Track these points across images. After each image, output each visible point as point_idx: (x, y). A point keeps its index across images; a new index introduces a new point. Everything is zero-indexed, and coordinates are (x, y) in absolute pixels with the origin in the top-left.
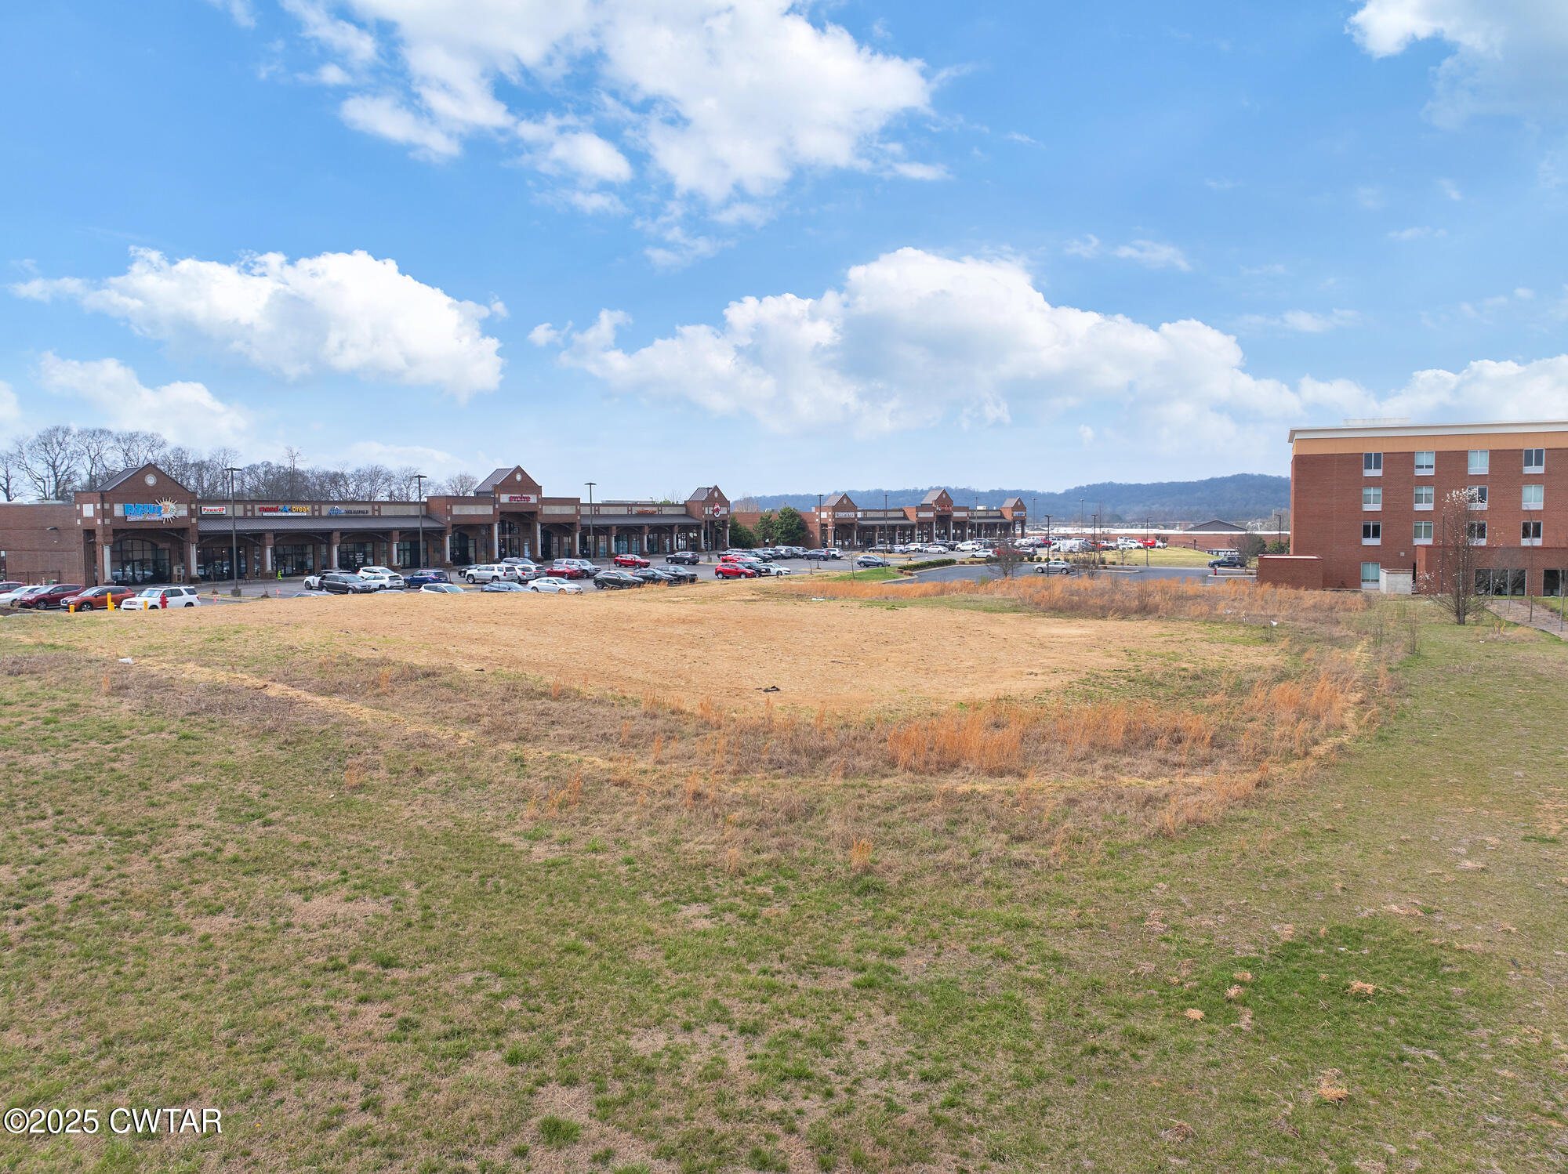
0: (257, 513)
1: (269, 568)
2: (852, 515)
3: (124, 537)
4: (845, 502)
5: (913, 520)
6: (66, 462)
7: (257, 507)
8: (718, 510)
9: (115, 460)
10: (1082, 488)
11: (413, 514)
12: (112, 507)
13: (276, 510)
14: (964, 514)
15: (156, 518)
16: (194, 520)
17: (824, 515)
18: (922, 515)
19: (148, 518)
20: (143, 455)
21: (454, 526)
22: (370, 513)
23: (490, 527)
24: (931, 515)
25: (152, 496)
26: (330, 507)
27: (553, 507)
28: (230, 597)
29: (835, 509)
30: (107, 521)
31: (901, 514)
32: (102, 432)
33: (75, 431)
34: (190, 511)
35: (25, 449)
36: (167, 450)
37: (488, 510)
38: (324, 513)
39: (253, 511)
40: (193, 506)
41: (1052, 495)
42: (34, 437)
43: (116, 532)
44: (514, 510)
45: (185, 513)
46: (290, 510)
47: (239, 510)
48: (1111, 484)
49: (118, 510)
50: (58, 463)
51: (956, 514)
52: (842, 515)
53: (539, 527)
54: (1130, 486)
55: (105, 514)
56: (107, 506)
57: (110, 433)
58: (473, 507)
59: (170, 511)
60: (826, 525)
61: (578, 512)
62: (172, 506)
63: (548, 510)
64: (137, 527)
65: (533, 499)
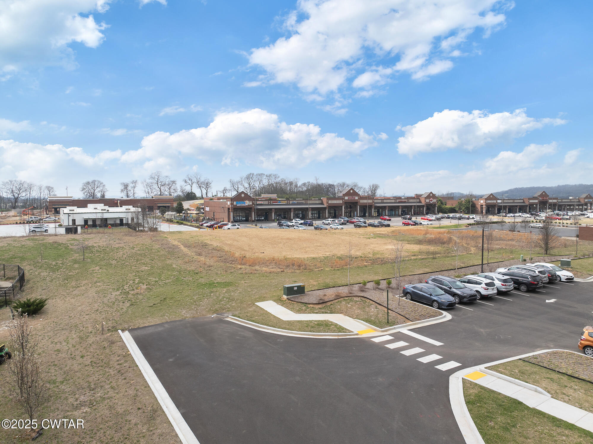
0: (272, 203)
1: (273, 218)
2: (495, 201)
3: (236, 209)
4: (491, 196)
5: (527, 203)
7: (272, 201)
8: (432, 200)
11: (317, 203)
12: (233, 202)
13: (277, 202)
14: (555, 201)
15: (244, 205)
16: (253, 206)
17: (482, 202)
18: (531, 201)
19: (242, 205)
20: (241, 190)
22: (304, 203)
23: (342, 207)
24: (537, 201)
25: (243, 199)
26: (292, 201)
27: (364, 201)
29: (486, 199)
30: (232, 206)
31: (522, 201)
34: (253, 203)
37: (341, 202)
38: (290, 203)
43: (234, 209)
44: (350, 201)
45: (251, 204)
46: (281, 202)
47: (266, 202)
49: (235, 203)
51: (550, 201)
52: (490, 202)
53: (359, 207)
55: (232, 204)
56: (232, 202)
59: (247, 203)
61: (373, 202)
62: (248, 202)
63: (362, 201)
64: (239, 207)
65: (357, 198)
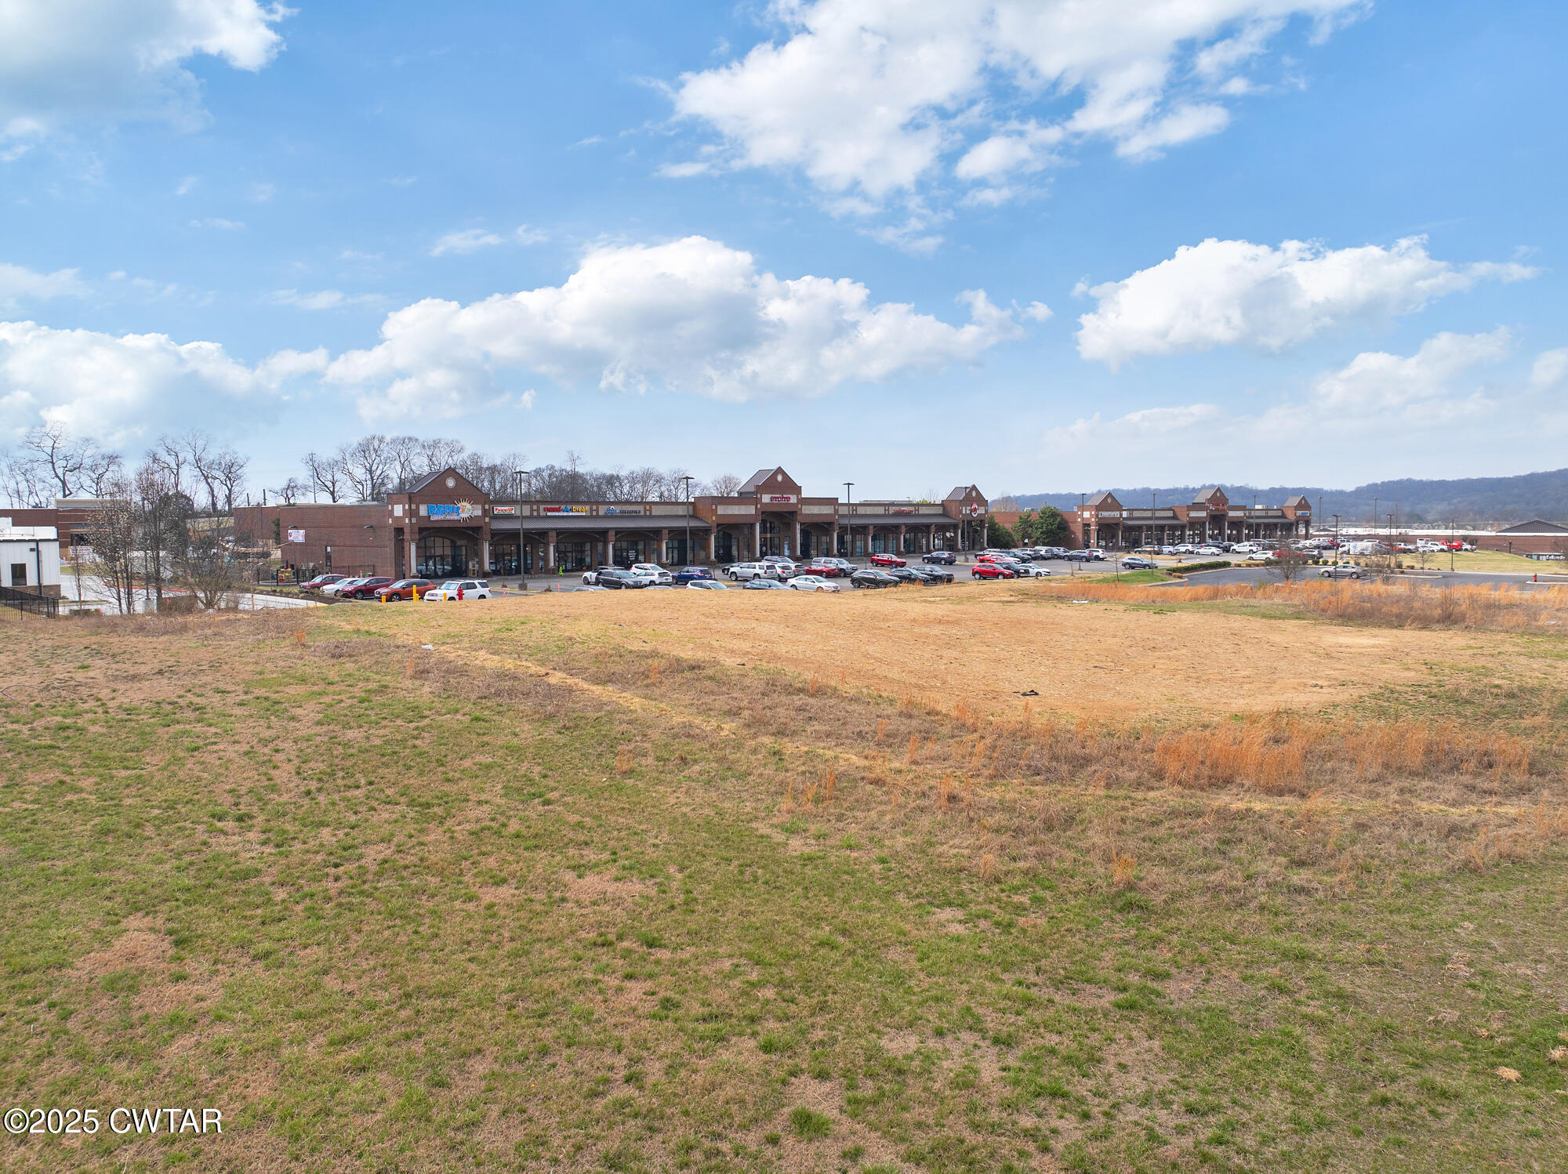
0: (542, 513)
1: (552, 564)
2: (1117, 514)
3: (428, 532)
4: (1109, 500)
5: (1184, 520)
6: (381, 467)
7: (542, 507)
8: (975, 509)
9: (421, 465)
10: (1375, 485)
11: (681, 513)
12: (418, 508)
13: (558, 510)
14: (1240, 514)
15: (455, 517)
16: (487, 520)
17: (1087, 515)
18: (1193, 514)
19: (448, 518)
20: (444, 460)
21: (718, 525)
22: (642, 513)
23: (752, 526)
24: (1203, 514)
25: (451, 498)
26: (606, 507)
27: (812, 507)
28: (517, 591)
29: (1098, 508)
30: (414, 520)
31: (1170, 514)
32: (410, 439)
33: (388, 439)
34: (484, 511)
35: (348, 457)
36: (465, 455)
37: (751, 510)
38: (601, 513)
39: (538, 510)
40: (487, 507)
41: (1341, 493)
42: (355, 445)
43: (421, 530)
44: (776, 509)
45: (479, 513)
46: (571, 510)
47: (527, 510)
48: (1410, 481)
49: (423, 510)
50: (374, 468)
51: (1231, 514)
52: (1106, 514)
53: (798, 527)
54: (1432, 482)
55: (412, 513)
56: (414, 507)
57: (417, 440)
58: (736, 507)
59: (467, 511)
60: (1089, 525)
61: (836, 511)
62: (468, 506)
63: (807, 510)
64: (438, 525)
65: (793, 499)
